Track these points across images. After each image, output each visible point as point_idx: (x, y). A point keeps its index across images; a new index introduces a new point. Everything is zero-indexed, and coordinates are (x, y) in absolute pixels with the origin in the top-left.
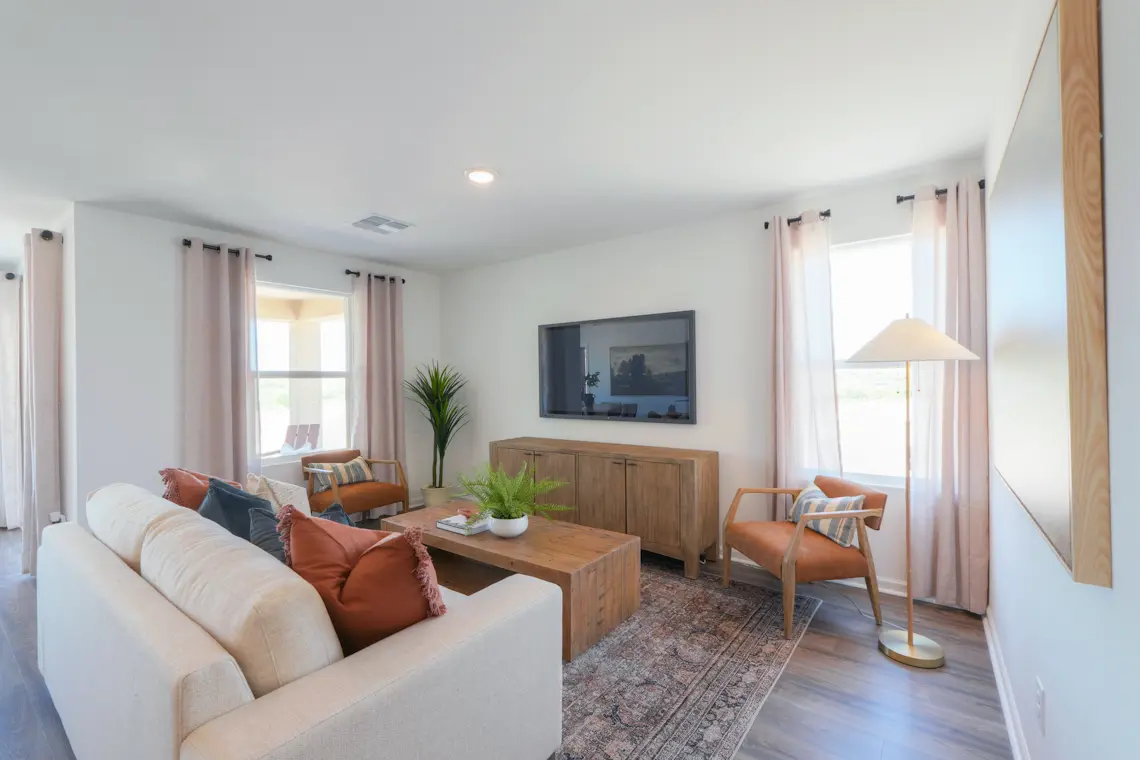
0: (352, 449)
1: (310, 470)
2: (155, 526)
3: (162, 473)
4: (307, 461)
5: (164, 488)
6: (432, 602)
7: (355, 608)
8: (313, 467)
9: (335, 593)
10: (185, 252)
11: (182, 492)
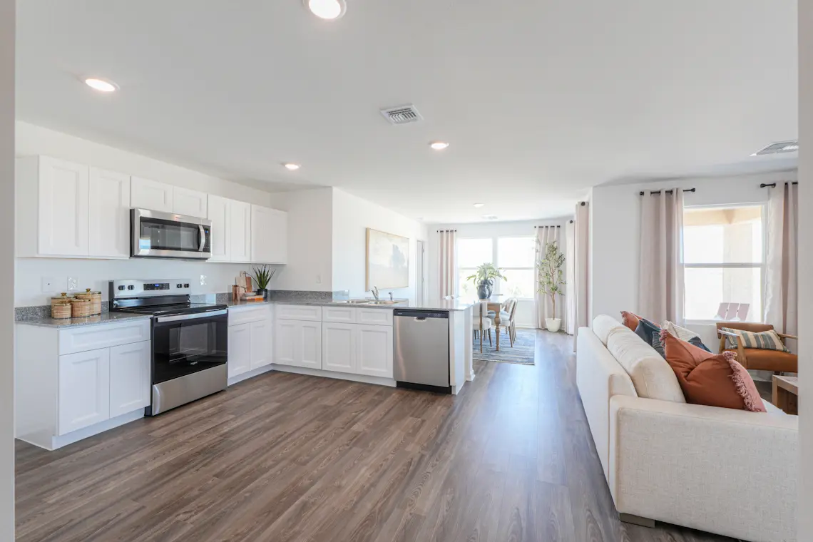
0: (765, 323)
1: (723, 332)
2: (614, 331)
3: (622, 313)
4: (720, 326)
5: (623, 320)
6: (746, 401)
7: (692, 383)
8: (725, 330)
9: (683, 375)
10: (641, 200)
11: (629, 322)
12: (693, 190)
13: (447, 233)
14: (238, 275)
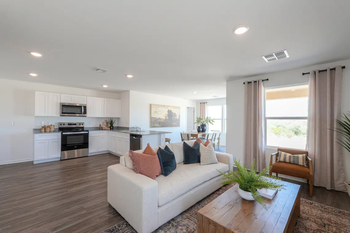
12: (267, 80)
13: (203, 104)
14: (104, 121)
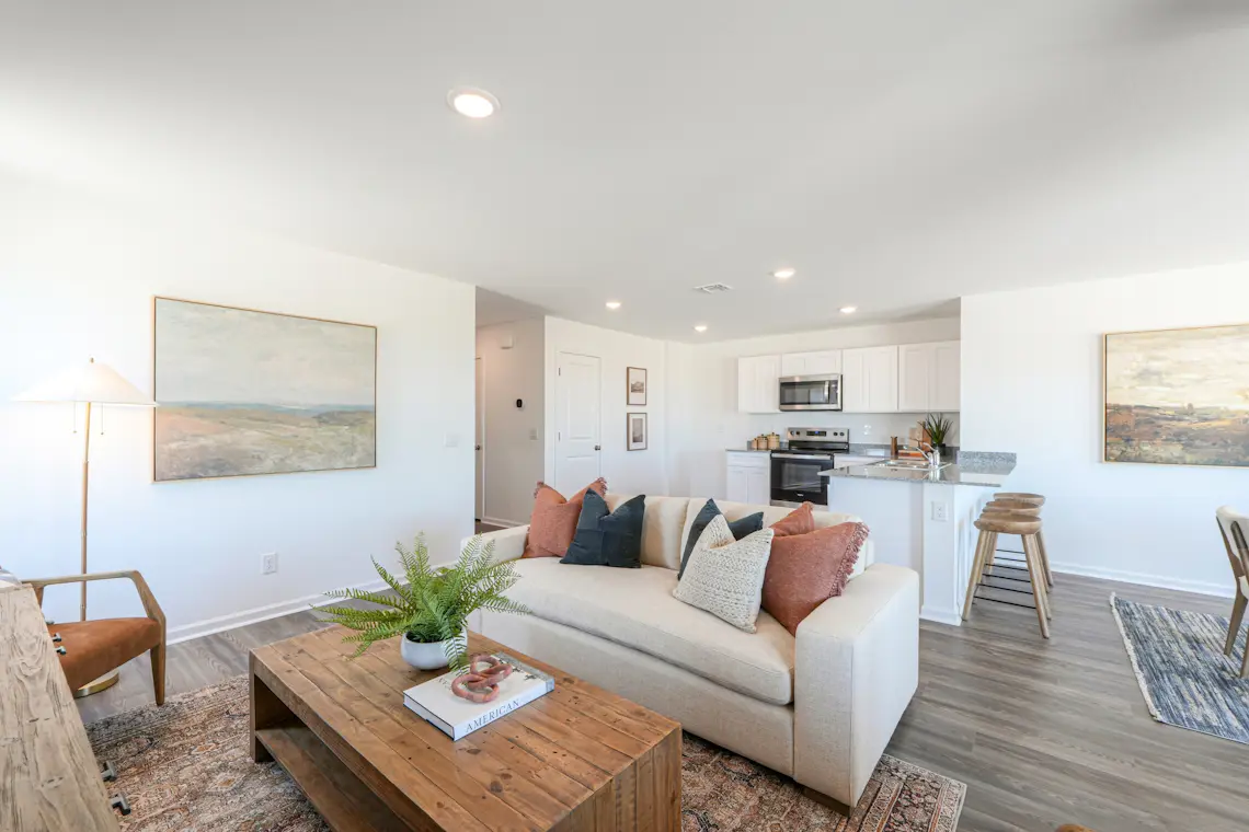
14: (914, 426)
